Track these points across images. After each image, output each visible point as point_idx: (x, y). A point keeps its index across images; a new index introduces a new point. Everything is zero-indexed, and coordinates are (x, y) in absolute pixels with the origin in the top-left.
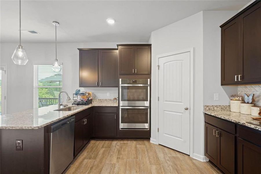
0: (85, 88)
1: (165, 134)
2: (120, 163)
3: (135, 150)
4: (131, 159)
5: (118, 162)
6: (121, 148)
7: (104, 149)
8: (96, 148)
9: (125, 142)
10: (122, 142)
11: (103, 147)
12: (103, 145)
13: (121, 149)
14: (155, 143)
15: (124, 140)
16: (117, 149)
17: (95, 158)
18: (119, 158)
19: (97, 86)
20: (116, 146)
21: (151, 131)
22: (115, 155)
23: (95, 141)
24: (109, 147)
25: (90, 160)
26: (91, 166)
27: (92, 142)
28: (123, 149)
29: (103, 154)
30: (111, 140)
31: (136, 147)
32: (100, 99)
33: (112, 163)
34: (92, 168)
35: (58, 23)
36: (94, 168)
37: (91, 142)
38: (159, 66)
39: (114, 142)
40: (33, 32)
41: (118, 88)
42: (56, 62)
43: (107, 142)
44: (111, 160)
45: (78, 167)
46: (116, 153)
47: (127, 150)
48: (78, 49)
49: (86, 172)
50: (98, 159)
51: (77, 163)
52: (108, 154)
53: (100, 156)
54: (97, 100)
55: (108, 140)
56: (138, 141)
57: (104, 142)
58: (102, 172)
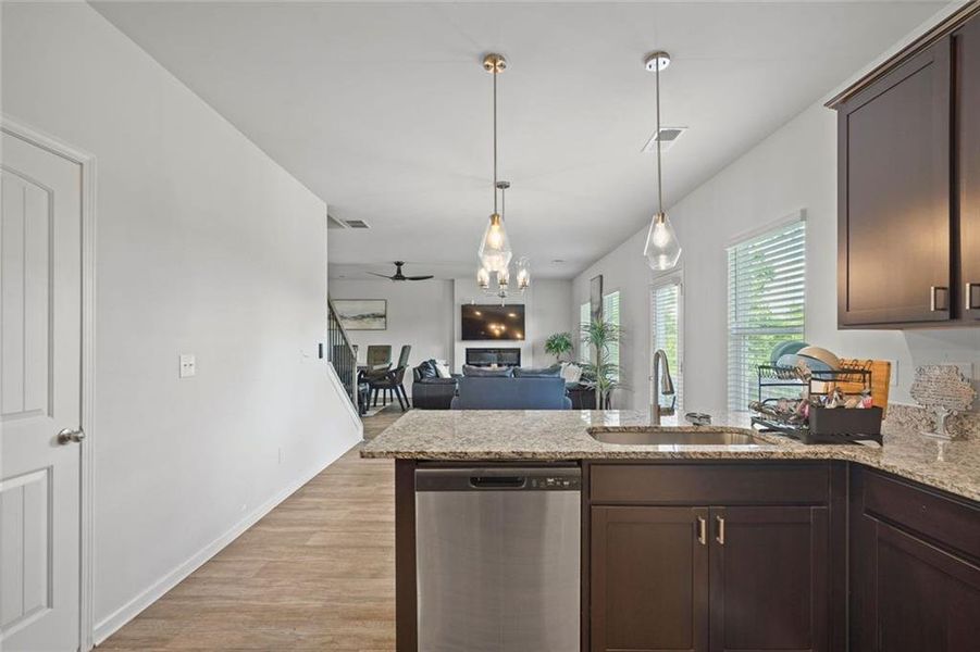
48: (828, 104)
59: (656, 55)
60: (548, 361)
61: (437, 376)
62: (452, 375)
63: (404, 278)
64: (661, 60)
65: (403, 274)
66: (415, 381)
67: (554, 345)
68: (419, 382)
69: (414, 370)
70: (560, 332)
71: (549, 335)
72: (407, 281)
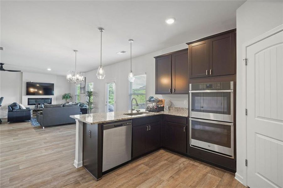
0: (163, 95)
1: (258, 173)
2: (169, 182)
3: (201, 177)
4: (185, 184)
5: (168, 181)
6: (185, 168)
7: (166, 162)
8: (160, 159)
9: (196, 164)
10: (192, 162)
11: (166, 160)
12: (168, 158)
13: (184, 170)
14: (242, 183)
15: (196, 161)
16: (179, 167)
17: (151, 167)
18: (173, 177)
19: (171, 93)
20: (180, 164)
21: (236, 162)
22: (171, 172)
23: (164, 151)
24: (173, 162)
25: (146, 167)
26: (142, 172)
27: (162, 151)
28: (185, 170)
29: (162, 166)
30: (181, 156)
31: (205, 175)
32: (176, 107)
33: (162, 179)
34: (141, 174)
35: (133, 40)
36: (143, 175)
37: (160, 151)
38: (246, 59)
39: (182, 160)
40: (123, 52)
41: (188, 95)
42: (131, 73)
43: (175, 156)
44: (162, 176)
45: (132, 168)
46: (175, 171)
47: (190, 173)
48: (154, 57)
49: (135, 175)
50: (152, 169)
51: (134, 164)
52: (166, 168)
53: (156, 167)
54: (174, 108)
55: (177, 155)
56: (215, 168)
57: (172, 155)
58: (146, 182)
59: (131, 40)
60: (62, 102)
61: (20, 108)
62: (26, 108)
63: (4, 70)
64: (132, 41)
65: (3, 68)
66: (9, 111)
67: (65, 97)
68: (12, 111)
69: (9, 106)
70: (67, 93)
71: (63, 94)
72: (6, 71)
